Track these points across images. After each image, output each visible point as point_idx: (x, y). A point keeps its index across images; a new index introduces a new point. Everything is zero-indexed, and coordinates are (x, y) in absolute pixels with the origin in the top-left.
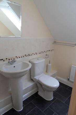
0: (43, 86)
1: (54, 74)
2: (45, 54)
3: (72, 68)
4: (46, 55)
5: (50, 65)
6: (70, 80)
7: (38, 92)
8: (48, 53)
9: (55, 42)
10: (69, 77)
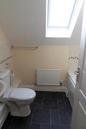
0: (17, 103)
1: (20, 84)
2: (5, 63)
3: (38, 71)
4: (7, 65)
5: (13, 75)
6: (38, 84)
7: (10, 113)
8: (8, 62)
9: (12, 47)
10: (35, 82)
